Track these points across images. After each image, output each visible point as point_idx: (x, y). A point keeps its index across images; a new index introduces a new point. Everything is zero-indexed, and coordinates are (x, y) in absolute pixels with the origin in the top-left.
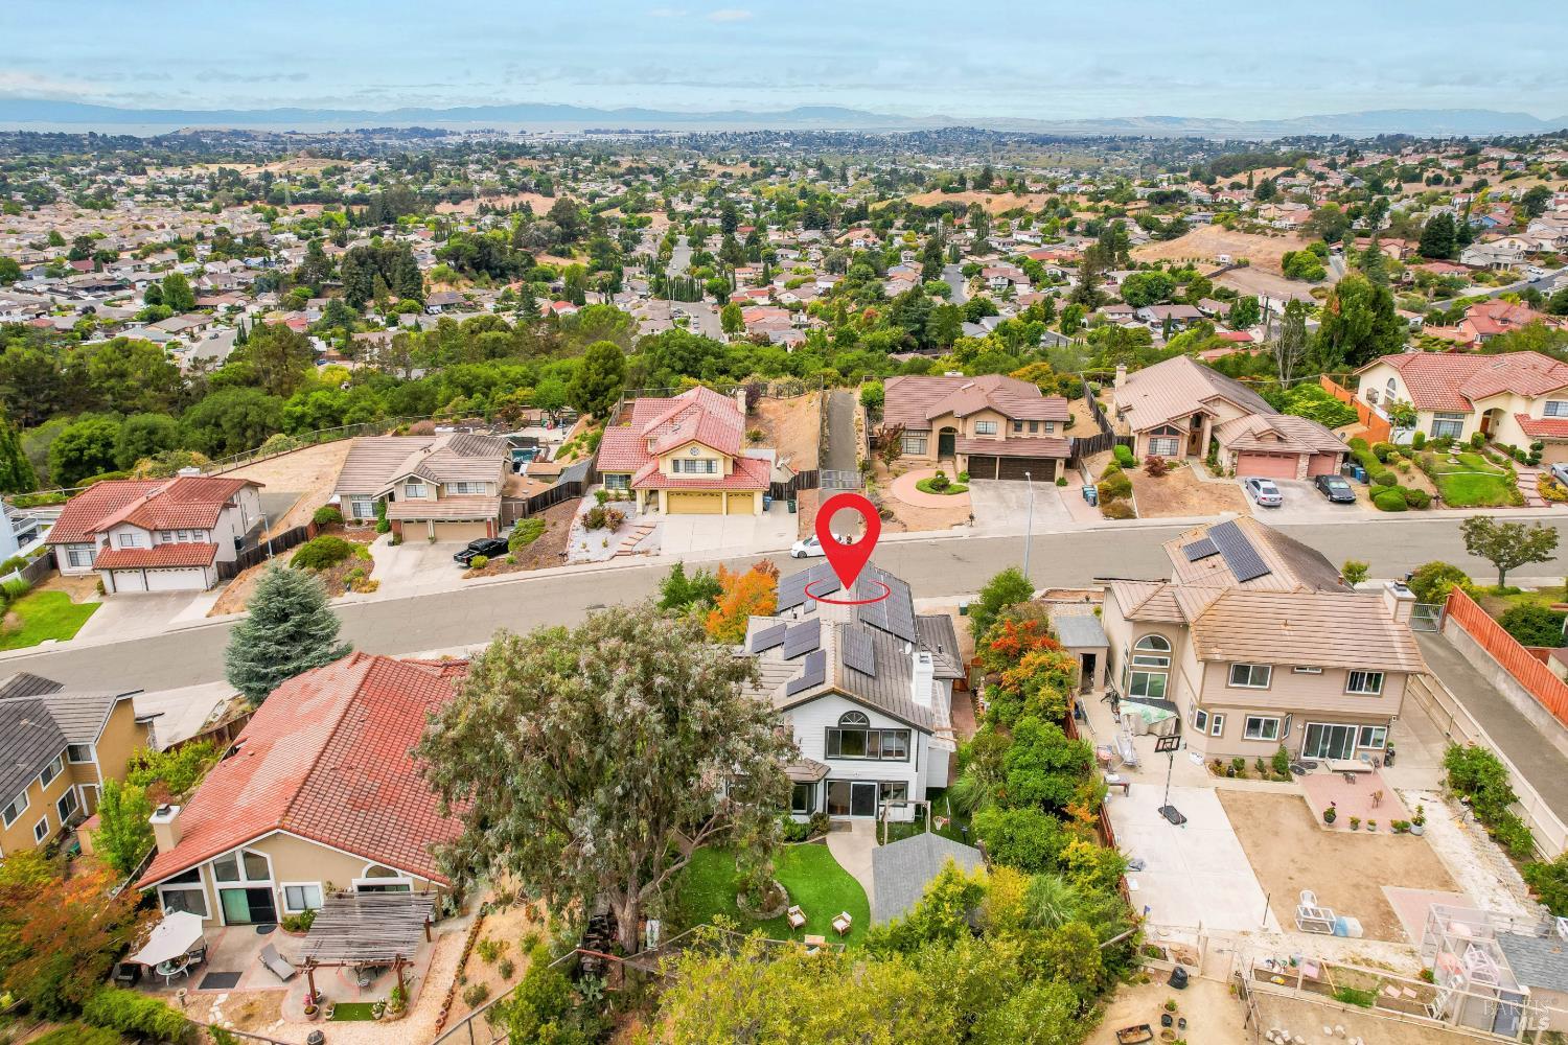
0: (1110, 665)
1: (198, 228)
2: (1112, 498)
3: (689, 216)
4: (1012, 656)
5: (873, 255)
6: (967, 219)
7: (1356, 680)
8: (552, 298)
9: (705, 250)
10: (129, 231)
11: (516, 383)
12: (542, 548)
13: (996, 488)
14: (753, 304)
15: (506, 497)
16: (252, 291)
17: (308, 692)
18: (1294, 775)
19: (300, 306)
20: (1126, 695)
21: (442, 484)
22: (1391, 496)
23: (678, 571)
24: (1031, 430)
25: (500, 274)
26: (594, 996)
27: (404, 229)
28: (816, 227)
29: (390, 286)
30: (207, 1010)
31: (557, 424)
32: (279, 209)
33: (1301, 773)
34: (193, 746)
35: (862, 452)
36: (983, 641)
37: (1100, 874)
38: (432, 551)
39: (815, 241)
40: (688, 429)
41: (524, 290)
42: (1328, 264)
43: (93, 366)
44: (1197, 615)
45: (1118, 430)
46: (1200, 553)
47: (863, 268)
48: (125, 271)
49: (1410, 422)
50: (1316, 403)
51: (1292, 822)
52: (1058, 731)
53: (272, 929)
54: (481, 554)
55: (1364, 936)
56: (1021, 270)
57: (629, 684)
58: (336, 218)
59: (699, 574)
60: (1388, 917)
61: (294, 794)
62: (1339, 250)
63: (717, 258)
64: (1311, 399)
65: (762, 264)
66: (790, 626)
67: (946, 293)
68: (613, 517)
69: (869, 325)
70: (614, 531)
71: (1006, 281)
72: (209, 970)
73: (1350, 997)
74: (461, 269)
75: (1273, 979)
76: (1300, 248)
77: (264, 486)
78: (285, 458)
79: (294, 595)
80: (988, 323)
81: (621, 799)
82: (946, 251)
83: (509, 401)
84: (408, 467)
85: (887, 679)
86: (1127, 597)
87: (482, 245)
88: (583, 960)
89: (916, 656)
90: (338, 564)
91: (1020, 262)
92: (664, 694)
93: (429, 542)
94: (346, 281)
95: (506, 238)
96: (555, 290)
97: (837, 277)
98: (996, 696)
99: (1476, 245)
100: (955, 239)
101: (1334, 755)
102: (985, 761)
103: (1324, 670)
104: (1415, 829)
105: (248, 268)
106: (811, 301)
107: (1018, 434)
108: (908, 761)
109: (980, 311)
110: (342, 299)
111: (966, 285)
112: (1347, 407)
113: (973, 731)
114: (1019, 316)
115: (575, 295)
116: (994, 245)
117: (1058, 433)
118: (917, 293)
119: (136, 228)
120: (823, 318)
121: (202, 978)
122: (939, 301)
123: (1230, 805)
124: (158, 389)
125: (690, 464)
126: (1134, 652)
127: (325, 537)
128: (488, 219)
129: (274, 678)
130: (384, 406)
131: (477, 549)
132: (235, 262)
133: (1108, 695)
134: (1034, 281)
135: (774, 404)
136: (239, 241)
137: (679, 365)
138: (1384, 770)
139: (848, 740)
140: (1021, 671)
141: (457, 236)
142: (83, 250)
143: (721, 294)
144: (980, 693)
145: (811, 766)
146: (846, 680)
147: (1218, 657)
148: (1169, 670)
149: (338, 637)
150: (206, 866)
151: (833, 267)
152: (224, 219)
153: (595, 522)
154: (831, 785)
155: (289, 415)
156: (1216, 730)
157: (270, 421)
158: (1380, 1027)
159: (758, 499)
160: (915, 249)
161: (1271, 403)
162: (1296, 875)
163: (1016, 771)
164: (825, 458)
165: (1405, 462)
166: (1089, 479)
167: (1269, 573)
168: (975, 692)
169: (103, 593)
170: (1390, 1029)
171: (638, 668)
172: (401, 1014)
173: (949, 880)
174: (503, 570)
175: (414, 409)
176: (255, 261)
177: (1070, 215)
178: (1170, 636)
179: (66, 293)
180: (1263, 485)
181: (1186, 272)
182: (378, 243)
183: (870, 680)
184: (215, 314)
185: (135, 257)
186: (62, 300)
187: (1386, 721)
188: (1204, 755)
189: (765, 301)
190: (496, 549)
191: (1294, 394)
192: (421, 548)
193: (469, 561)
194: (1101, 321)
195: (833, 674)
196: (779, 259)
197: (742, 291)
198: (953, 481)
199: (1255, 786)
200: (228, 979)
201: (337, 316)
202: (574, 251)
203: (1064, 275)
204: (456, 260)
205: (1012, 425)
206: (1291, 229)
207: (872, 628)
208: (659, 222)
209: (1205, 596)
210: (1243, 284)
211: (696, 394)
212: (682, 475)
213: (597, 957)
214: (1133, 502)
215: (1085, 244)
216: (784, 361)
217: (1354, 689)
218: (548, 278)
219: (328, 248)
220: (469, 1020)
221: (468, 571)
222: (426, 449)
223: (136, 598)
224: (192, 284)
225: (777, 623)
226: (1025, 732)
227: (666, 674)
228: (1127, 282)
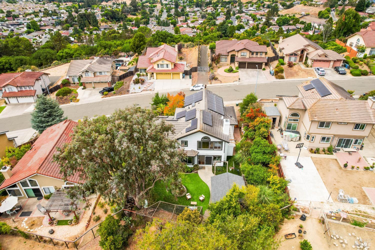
0: (280, 121)
1: (40, 9)
2: (278, 73)
3: (166, 4)
4: (252, 118)
5: (213, 13)
6: (237, 4)
7: (358, 126)
8: (131, 26)
9: (170, 13)
10: (21, 9)
11: (118, 46)
12: (123, 89)
13: (246, 71)
14: (183, 27)
15: (113, 76)
16: (54, 25)
17: (53, 131)
18: (333, 153)
19: (67, 29)
20: (285, 129)
21: (95, 72)
22: (357, 72)
23: (157, 95)
24: (256, 55)
25: (118, 20)
26: (128, 222)
27: (93, 9)
28: (199, 7)
29: (90, 24)
30: (21, 223)
31: (128, 56)
32: (60, 4)
33: (336, 152)
34: (24, 146)
35: (210, 61)
36: (244, 114)
37: (280, 186)
38: (94, 91)
39: (198, 11)
40: (161, 56)
41: (124, 24)
42: (330, 14)
43: (10, 44)
44: (310, 107)
45: (280, 54)
46: (308, 88)
47: (210, 17)
48: (21, 20)
49: (363, 51)
50: (334, 47)
51: (334, 167)
52: (267, 142)
53: (42, 198)
54: (106, 91)
55: (358, 203)
56: (251, 17)
57: (123, 137)
58: (76, 6)
59: (163, 96)
60: (365, 197)
61: (42, 163)
62: (334, 10)
63: (173, 15)
64: (333, 46)
65: (185, 17)
66: (187, 111)
67: (231, 23)
68: (141, 80)
69: (212, 32)
70: (142, 84)
71: (247, 20)
72: (23, 211)
73: (357, 224)
74: (108, 19)
75: (332, 218)
76: (323, 10)
77: (50, 74)
78: (57, 67)
79: (47, 104)
80: (242, 31)
81: (126, 173)
82: (232, 13)
83: (116, 50)
84: (85, 68)
85: (216, 127)
86: (288, 101)
87: (113, 12)
88: (125, 212)
89: (225, 120)
90: (69, 95)
91: (250, 15)
92: (138, 139)
93: (93, 88)
94: (79, 23)
95: (120, 11)
96: (132, 24)
97: (204, 20)
98: (247, 130)
99: (371, 7)
100: (234, 9)
101: (346, 147)
102: (244, 150)
103: (348, 123)
104: (371, 169)
105: (53, 19)
106: (197, 26)
107: (252, 56)
108: (222, 150)
109: (240, 27)
110: (78, 27)
111: (237, 21)
112: (344, 48)
113: (240, 140)
114: (250, 29)
115: (137, 25)
116: (244, 11)
117: (263, 55)
118: (224, 22)
119: (23, 8)
120: (200, 30)
121: (21, 213)
122: (230, 25)
123: (315, 162)
124: (27, 50)
125: (162, 65)
126: (289, 117)
127: (65, 87)
128: (115, 6)
129: (45, 127)
130: (84, 53)
131: (105, 90)
132: (50, 18)
133: (279, 129)
134: (254, 20)
135: (186, 50)
136: (50, 12)
137: (161, 40)
138: (360, 151)
139: (204, 144)
140: (255, 123)
141: (107, 10)
142: (9, 14)
143: (174, 24)
144: (242, 128)
145: (193, 152)
146: (204, 128)
147: (316, 120)
148: (298, 123)
149: (64, 115)
150: (18, 183)
151: (203, 17)
152: (46, 6)
153: (137, 82)
154: (199, 157)
155: (59, 56)
156: (312, 140)
157: (54, 57)
158: (366, 233)
159: (181, 75)
160: (224, 12)
161: (322, 47)
162: (336, 184)
163: (254, 154)
164: (199, 63)
165: (361, 63)
166: (271, 68)
167: (331, 94)
168: (241, 128)
169: (6, 104)
170: (369, 234)
171: (128, 131)
172: (76, 223)
173: (234, 191)
174: (112, 95)
175: (91, 53)
176: (55, 17)
177: (263, 3)
178: (300, 113)
179: (6, 26)
180: (320, 69)
181: (293, 17)
182: (86, 12)
183: (211, 127)
184: (46, 32)
185: (24, 16)
186: (5, 28)
187: (363, 138)
188: (308, 147)
189: (186, 26)
190: (111, 90)
191: (328, 45)
192: (91, 90)
193: (103, 93)
194: (271, 30)
195: (200, 125)
196: (189, 15)
197: (180, 23)
198: (234, 69)
199: (323, 156)
200: (28, 214)
201: (76, 31)
202: (137, 14)
203: (262, 18)
204: (107, 16)
205: (251, 54)
206: (321, 5)
207: (212, 111)
208: (159, 6)
209: (312, 101)
210: (307, 20)
211: (163, 46)
212: (160, 68)
213: (128, 211)
214: (284, 74)
215: (267, 10)
216: (189, 38)
217: (356, 129)
218: (131, 21)
219: (73, 13)
220: (92, 229)
221: (103, 96)
222: (90, 63)
223: (15, 105)
224: (39, 24)
225: (184, 110)
226: (257, 142)
227: (138, 133)
228: (278, 20)
